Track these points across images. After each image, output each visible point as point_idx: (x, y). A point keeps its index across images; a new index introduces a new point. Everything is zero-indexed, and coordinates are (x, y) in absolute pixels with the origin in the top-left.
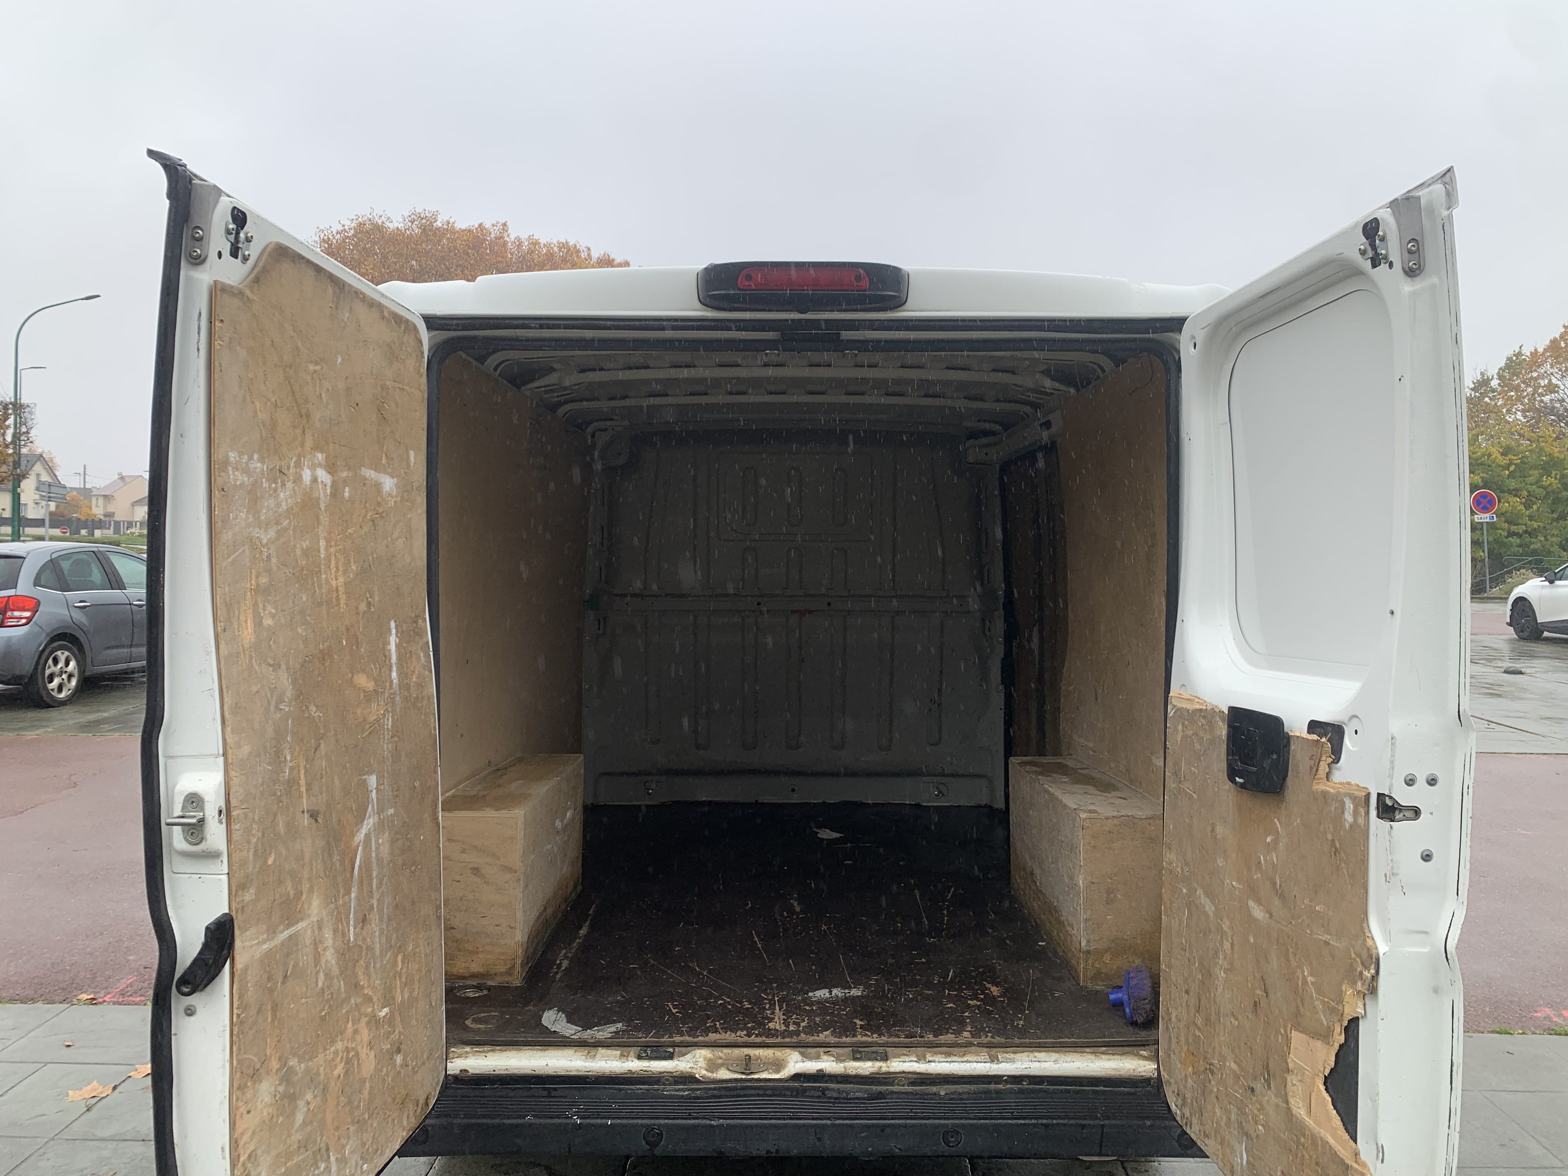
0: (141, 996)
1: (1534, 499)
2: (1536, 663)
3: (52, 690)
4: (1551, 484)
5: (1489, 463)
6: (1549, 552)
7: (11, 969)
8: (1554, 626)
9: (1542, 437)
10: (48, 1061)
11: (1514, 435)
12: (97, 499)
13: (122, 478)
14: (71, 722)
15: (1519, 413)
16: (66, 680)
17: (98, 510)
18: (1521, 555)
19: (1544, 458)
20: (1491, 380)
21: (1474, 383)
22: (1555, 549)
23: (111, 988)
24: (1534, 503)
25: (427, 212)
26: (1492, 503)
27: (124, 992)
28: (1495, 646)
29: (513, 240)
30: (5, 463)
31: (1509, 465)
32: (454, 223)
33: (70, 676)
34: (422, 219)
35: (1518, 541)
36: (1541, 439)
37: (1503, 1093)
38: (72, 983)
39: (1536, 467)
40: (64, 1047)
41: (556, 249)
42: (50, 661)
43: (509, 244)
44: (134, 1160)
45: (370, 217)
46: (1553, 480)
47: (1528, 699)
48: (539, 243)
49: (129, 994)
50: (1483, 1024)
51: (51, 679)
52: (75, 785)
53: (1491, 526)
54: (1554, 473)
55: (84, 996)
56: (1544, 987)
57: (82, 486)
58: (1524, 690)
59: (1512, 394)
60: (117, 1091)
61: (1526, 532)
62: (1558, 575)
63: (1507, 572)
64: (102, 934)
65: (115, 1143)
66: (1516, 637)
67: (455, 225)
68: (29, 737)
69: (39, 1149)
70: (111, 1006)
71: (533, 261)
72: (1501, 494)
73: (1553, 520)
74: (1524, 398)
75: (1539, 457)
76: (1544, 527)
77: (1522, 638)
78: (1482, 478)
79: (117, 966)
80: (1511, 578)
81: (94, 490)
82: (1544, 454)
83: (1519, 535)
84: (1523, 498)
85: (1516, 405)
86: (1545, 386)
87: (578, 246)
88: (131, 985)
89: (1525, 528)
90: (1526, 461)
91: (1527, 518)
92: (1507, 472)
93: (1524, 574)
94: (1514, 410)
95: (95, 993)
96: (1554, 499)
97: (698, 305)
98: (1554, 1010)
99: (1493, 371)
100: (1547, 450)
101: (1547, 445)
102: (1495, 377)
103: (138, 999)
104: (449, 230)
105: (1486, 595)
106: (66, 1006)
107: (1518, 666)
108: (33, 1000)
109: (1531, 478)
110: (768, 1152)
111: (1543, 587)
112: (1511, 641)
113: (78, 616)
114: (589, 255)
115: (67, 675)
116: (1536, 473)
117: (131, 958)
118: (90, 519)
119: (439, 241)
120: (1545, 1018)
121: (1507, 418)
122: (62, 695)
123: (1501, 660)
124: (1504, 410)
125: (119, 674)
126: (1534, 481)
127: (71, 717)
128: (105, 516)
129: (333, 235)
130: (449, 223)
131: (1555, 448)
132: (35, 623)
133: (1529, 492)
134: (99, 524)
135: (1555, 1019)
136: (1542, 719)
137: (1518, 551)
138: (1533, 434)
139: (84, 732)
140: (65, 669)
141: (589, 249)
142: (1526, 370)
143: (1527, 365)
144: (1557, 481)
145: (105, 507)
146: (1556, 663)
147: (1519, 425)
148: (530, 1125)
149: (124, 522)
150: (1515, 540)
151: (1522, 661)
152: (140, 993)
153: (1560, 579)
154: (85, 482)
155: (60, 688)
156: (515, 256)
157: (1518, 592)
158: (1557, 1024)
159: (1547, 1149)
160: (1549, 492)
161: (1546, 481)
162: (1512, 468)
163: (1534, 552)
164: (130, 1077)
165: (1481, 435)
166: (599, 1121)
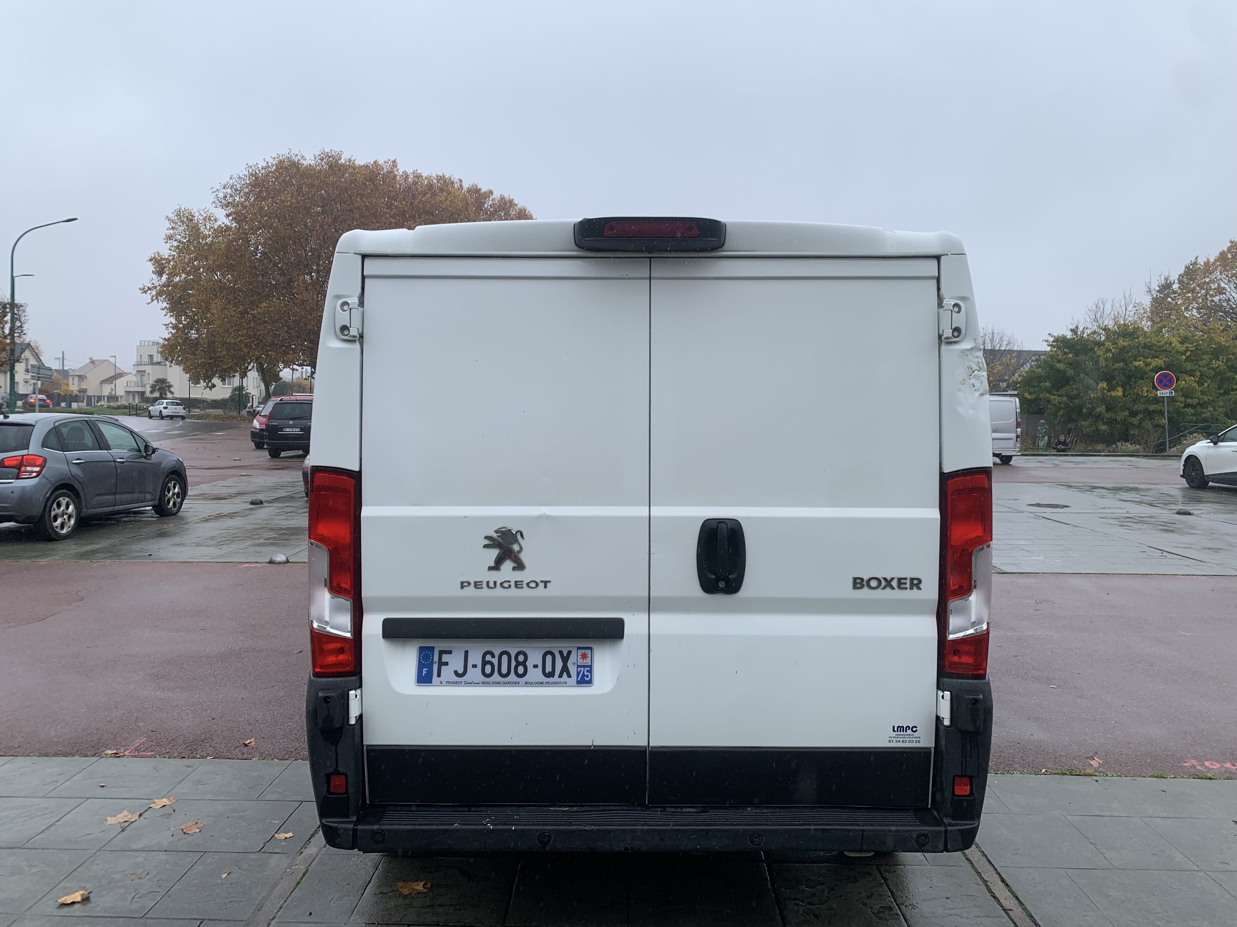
0: (151, 751)
1: (1205, 378)
2: (1201, 506)
3: (57, 527)
4: (1218, 367)
5: (1169, 349)
6: (1217, 419)
7: (53, 732)
8: (1218, 478)
9: (1212, 329)
10: (89, 796)
11: (1191, 328)
12: (73, 379)
13: (93, 362)
14: (72, 552)
15: (1194, 310)
16: (67, 520)
17: (74, 387)
18: (1196, 422)
19: (1214, 346)
20: (1173, 284)
21: (1159, 286)
22: (1222, 417)
23: (129, 746)
24: (1206, 381)
25: (333, 152)
26: (1171, 381)
27: (139, 749)
28: (1171, 493)
29: (401, 174)
30: (4, 351)
31: (1186, 351)
32: (354, 161)
33: (70, 517)
34: (329, 157)
35: (1193, 411)
36: (1211, 331)
37: (1158, 820)
38: (99, 743)
39: (1207, 354)
40: (99, 787)
41: (435, 181)
42: (55, 505)
43: (398, 177)
44: (160, 864)
45: (288, 156)
46: (1220, 363)
47: (1195, 534)
48: (422, 176)
49: (142, 750)
50: (1145, 771)
51: (55, 518)
52: (82, 599)
53: (1171, 399)
54: (1221, 357)
55: (109, 752)
56: (1192, 745)
57: (61, 368)
58: (1192, 527)
59: (1189, 295)
60: (142, 817)
61: (1199, 404)
62: (1221, 438)
63: (1183, 436)
64: (116, 707)
65: (145, 853)
66: (1188, 486)
67: (356, 163)
68: (42, 563)
69: (91, 857)
70: (131, 759)
71: (417, 190)
72: (1180, 375)
73: (1220, 395)
74: (1199, 297)
75: (1209, 345)
76: (1213, 400)
77: (1192, 487)
78: (1164, 361)
79: (132, 730)
80: (1186, 440)
81: (70, 371)
82: (1213, 343)
83: (1193, 407)
84: (1197, 377)
85: (1192, 304)
86: (1215, 289)
87: (452, 179)
88: (143, 743)
89: (1197, 401)
90: (1200, 348)
91: (1200, 393)
92: (1184, 357)
93: (1196, 437)
94: (1190, 308)
95: (117, 749)
96: (1221, 378)
97: (575, 248)
98: (1198, 761)
99: (1174, 277)
100: (1216, 339)
101: (1216, 335)
102: (1176, 281)
103: (150, 754)
104: (350, 167)
105: (1166, 454)
106: (95, 759)
107: (1187, 508)
108: (73, 755)
109: (1203, 361)
110: (626, 848)
111: (1209, 447)
112: (1183, 489)
113: (76, 471)
114: (461, 186)
115: (67, 516)
116: (1206, 357)
117: (141, 724)
118: (68, 394)
119: (343, 175)
120: (1191, 767)
121: (1185, 314)
122: (64, 531)
123: (1175, 504)
124: (1183, 308)
125: (108, 515)
126: (1205, 364)
127: (72, 548)
128: (79, 391)
129: (259, 170)
130: (351, 161)
131: (1222, 338)
132: (44, 476)
133: (1201, 372)
134: (76, 399)
135: (1199, 768)
136: (1204, 549)
137: (1192, 419)
138: (1205, 327)
139: (82, 559)
140: (66, 511)
141: (461, 181)
142: (1200, 277)
143: (1201, 272)
144: (1223, 364)
145: (79, 385)
146: (1218, 507)
147: (1194, 319)
148: (457, 830)
149: (94, 396)
150: (1190, 410)
151: (1191, 505)
152: (150, 749)
153: (1222, 441)
154: (63, 365)
155: (62, 526)
156: (402, 186)
157: (1191, 450)
158: (1200, 771)
159: (1187, 858)
160: (1218, 373)
161: (1215, 364)
162: (1188, 354)
163: (1205, 420)
164: (151, 807)
165: (1165, 328)
166: (507, 827)
